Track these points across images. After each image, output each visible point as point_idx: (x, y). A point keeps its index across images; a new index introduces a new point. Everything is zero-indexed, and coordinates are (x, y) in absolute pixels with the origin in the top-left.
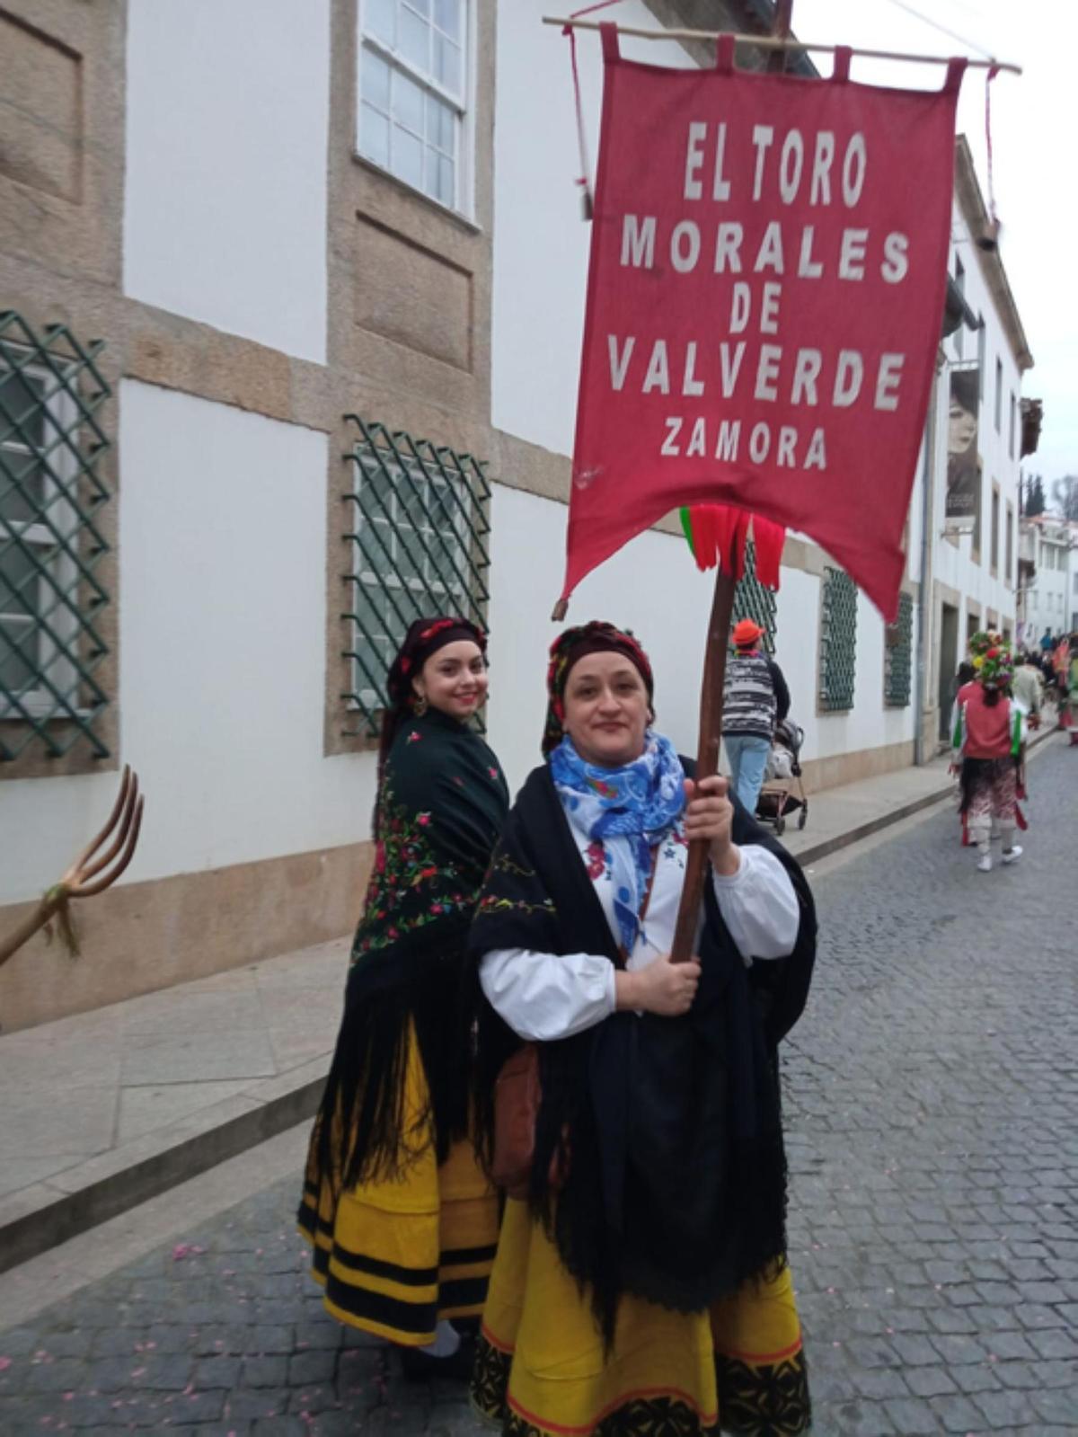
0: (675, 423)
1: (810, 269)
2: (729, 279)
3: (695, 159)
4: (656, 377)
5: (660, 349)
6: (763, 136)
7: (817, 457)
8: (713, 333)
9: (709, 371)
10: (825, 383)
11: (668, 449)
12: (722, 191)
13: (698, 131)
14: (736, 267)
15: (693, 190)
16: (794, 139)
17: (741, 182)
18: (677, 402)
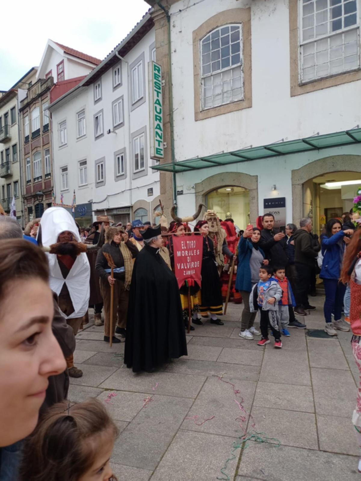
0: (185, 272)
1: (192, 255)
2: (187, 256)
3: (182, 245)
4: (182, 267)
5: (182, 264)
6: (188, 242)
7: (194, 272)
8: (187, 262)
9: (187, 266)
10: (194, 265)
11: (185, 274)
12: (185, 248)
13: (182, 242)
14: (187, 255)
15: (183, 248)
16: (190, 242)
17: (187, 247)
18: (184, 269)
